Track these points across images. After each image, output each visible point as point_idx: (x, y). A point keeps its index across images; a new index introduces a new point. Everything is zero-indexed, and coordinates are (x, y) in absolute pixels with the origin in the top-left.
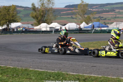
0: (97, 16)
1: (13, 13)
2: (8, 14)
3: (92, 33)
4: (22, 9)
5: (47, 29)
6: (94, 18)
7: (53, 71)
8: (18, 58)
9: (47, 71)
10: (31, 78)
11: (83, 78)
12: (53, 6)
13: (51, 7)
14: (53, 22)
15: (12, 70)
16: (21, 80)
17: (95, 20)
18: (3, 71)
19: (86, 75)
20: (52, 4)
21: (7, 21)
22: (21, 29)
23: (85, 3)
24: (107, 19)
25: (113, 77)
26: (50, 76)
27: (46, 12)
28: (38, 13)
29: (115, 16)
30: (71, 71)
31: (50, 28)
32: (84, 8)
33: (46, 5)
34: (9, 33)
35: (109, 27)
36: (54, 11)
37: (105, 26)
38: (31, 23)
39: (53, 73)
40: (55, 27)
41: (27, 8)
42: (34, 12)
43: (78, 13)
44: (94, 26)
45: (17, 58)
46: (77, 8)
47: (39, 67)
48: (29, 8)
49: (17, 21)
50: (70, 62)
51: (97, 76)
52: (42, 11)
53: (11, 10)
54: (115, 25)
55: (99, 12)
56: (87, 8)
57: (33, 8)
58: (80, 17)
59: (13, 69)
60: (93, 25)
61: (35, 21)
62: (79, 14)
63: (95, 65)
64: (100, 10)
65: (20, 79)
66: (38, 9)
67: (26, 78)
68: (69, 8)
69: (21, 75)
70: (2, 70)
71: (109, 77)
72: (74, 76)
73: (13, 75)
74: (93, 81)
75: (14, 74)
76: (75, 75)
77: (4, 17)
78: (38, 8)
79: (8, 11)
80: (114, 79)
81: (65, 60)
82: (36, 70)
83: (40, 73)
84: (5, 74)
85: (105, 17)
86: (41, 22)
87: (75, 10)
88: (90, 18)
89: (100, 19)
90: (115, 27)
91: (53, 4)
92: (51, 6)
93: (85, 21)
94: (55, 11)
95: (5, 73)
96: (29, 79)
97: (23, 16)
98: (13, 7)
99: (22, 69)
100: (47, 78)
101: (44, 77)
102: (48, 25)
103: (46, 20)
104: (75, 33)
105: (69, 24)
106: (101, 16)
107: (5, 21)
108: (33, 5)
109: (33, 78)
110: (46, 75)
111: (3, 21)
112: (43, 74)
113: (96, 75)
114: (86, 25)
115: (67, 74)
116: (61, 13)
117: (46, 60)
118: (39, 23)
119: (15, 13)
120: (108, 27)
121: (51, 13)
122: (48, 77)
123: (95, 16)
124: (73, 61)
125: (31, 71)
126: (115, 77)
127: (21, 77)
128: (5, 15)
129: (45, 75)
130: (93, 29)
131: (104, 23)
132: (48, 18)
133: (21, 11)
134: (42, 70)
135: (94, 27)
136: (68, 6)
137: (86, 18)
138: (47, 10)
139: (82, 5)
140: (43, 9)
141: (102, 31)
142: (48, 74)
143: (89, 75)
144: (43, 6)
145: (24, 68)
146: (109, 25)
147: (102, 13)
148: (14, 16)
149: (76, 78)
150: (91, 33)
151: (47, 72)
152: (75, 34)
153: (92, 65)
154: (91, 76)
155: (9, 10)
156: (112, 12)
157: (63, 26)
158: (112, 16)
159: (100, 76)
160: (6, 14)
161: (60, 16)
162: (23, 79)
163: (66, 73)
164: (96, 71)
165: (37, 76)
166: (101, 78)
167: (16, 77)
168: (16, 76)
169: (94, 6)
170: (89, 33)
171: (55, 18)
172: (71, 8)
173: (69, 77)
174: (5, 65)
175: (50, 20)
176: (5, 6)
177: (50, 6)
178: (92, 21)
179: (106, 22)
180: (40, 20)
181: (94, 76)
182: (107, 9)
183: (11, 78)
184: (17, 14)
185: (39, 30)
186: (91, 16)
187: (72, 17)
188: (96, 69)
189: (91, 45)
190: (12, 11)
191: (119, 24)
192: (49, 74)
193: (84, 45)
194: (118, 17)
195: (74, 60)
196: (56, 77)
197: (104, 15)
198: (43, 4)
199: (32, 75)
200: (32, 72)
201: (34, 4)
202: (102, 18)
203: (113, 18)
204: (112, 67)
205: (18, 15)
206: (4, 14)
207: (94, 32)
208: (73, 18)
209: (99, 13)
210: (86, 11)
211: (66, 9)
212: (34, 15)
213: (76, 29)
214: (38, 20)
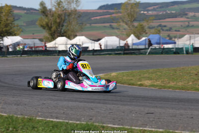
0: (155, 24)
1: (7, 20)
4: (22, 12)
5: (66, 47)
6: (150, 28)
7: (78, 122)
8: (17, 99)
9: (67, 121)
12: (78, 6)
13: (75, 8)
14: (78, 34)
15: (6, 119)
17: (153, 30)
19: (137, 128)
20: (75, 3)
22: (21, 47)
23: (135, 1)
24: (174, 29)
27: (65, 17)
28: (52, 19)
29: (187, 24)
32: (132, 10)
33: (65, 5)
35: (177, 43)
36: (79, 16)
37: (170, 41)
38: (39, 37)
39: (77, 125)
40: (81, 44)
41: (31, 11)
42: (44, 17)
43: (121, 18)
44: (150, 41)
45: (13, 99)
46: (120, 10)
47: (54, 115)
48: (35, 10)
49: (13, 34)
50: (108, 106)
51: (156, 130)
52: (59, 15)
53: (4, 14)
54: (187, 41)
55: (158, 18)
56: (138, 10)
57: (43, 10)
58: (126, 26)
59: (7, 118)
61: (45, 34)
62: (123, 21)
63: (152, 110)
64: (161, 13)
66: (50, 12)
68: (105, 9)
69: (22, 129)
71: (177, 131)
73: (8, 130)
75: (9, 127)
76: (116, 127)
78: (50, 10)
81: (99, 103)
82: (48, 119)
83: (55, 126)
85: (169, 25)
86: (56, 36)
87: (117, 13)
88: (142, 28)
89: (162, 29)
90: (188, 43)
91: (78, 4)
92: (75, 6)
93: (135, 34)
94: (81, 16)
97: (25, 24)
98: (7, 9)
99: (24, 118)
102: (69, 40)
103: (65, 32)
104: (116, 54)
105: (106, 37)
106: (163, 24)
108: (42, 4)
110: (66, 130)
112: (61, 126)
113: (154, 128)
114: (136, 41)
115: (103, 127)
116: (93, 18)
117: (65, 103)
118: (53, 37)
119: (11, 19)
120: (175, 43)
121: (74, 18)
123: (152, 24)
124: (113, 104)
125: (39, 121)
126: (187, 132)
127: (21, 132)
129: (64, 128)
131: (169, 36)
132: (68, 28)
133: (21, 16)
134: (58, 120)
136: (104, 6)
137: (136, 27)
138: (67, 14)
139: (129, 4)
140: (60, 12)
141: (164, 51)
142: (69, 126)
143: (141, 128)
144: (59, 7)
145: (26, 117)
146: (176, 40)
147: (165, 19)
148: (9, 24)
150: (145, 53)
151: (67, 123)
152: (117, 56)
153: (147, 110)
154: (145, 130)
156: (182, 17)
157: (96, 42)
158: (182, 24)
159: (161, 130)
161: (90, 24)
163: (101, 124)
165: (50, 131)
168: (13, 130)
169: (151, 6)
170: (141, 54)
171: (82, 28)
172: (110, 11)
175: (73, 31)
177: (73, 6)
178: (146, 33)
179: (171, 35)
180: (54, 32)
181: (150, 131)
182: (173, 12)
184: (15, 20)
185: (54, 49)
186: (145, 24)
187: (110, 25)
188: (154, 118)
189: (146, 75)
190: (4, 16)
191: (195, 38)
192: (71, 126)
193: (134, 76)
194: (193, 26)
197: (168, 22)
198: (59, 4)
199: (40, 128)
200: (40, 123)
202: (165, 28)
203: (184, 27)
204: (182, 115)
205: (16, 23)
208: (113, 28)
209: (160, 19)
210: (135, 16)
211: (101, 13)
212: (44, 23)
213: (118, 47)
214: (51, 31)
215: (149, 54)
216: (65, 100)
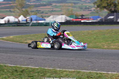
0: (34, 9)
3: (30, 26)
6: (32, 12)
11: (21, 70)
17: (33, 13)
19: (24, 66)
24: (45, 12)
25: (49, 68)
29: (51, 9)
30: (9, 63)
32: (22, 2)
35: (46, 20)
37: (42, 19)
43: (16, 6)
46: (15, 2)
50: (8, 54)
54: (52, 19)
55: (36, 6)
56: (25, 2)
58: (18, 11)
60: (31, 18)
62: (17, 8)
63: (32, 56)
64: (37, 4)
68: (7, 1)
71: (46, 68)
72: (12, 68)
74: (30, 72)
80: (50, 70)
81: (3, 53)
87: (13, 3)
88: (27, 11)
90: (52, 20)
93: (23, 15)
104: (13, 26)
105: (7, 17)
106: (39, 10)
113: (33, 66)
114: (24, 19)
123: (32, 9)
126: (52, 69)
131: (42, 16)
135: (31, 20)
137: (24, 11)
141: (39, 24)
143: (26, 67)
146: (46, 18)
147: (39, 7)
149: (13, 70)
153: (30, 56)
154: (28, 68)
156: (49, 6)
157: (2, 20)
158: (49, 9)
159: (37, 67)
163: (4, 65)
164: (33, 62)
166: (38, 69)
170: (27, 26)
172: (9, 2)
173: (6, 68)
178: (30, 15)
179: (43, 16)
182: (44, 3)
186: (29, 9)
187: (10, 10)
188: (33, 61)
189: (29, 37)
191: (56, 17)
193: (22, 38)
194: (55, 11)
195: (12, 52)
197: (41, 9)
202: (39, 12)
203: (50, 11)
204: (48, 59)
207: (32, 25)
208: (11, 12)
209: (37, 7)
210: (23, 5)
211: (5, 3)
213: (14, 22)
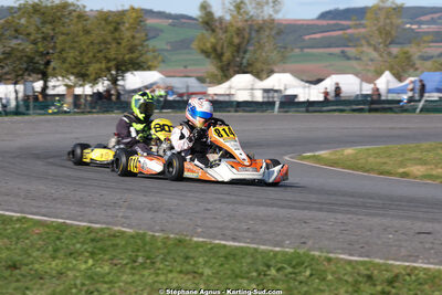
0: (434, 49)
1: (133, 37)
2: (114, 39)
3: (418, 110)
4: (164, 23)
5: (252, 95)
6: (425, 58)
7: (278, 249)
8: (153, 199)
9: (255, 246)
10: (200, 270)
11: (387, 275)
12: (277, 12)
13: (270, 16)
14: (276, 69)
15: (132, 240)
16: (162, 278)
17: (429, 64)
18: (99, 245)
19: (398, 263)
20: (271, 4)
21: (112, 64)
23: (393, 3)
26: (269, 267)
27: (250, 34)
28: (224, 37)
30: (343, 249)
31: (266, 91)
32: (388, 21)
33: (251, 9)
34: (118, 108)
36: (280, 33)
38: (199, 75)
39: (276, 254)
40: (282, 88)
41: (183, 21)
42: (207, 34)
43: (364, 38)
44: (423, 86)
45: (146, 198)
46: (363, 22)
47: (228, 232)
48: (190, 18)
49: (145, 66)
50: (339, 216)
51: (437, 267)
52: (238, 29)
53: (127, 25)
55: (440, 37)
57: (206, 19)
58: (375, 55)
59: (132, 237)
60: (421, 81)
61: (210, 67)
62: (369, 45)
63: (428, 226)
65: (157, 275)
66: (221, 23)
67: (181, 272)
68: (332, 19)
69: (164, 260)
70: (93, 240)
72: (354, 268)
73: (135, 262)
74: (420, 284)
75: (137, 256)
76: (356, 261)
77: (100, 51)
78: (221, 19)
79: (116, 29)
81: (320, 210)
82: (217, 242)
83: (231, 255)
84: (107, 257)
86: (231, 71)
87: (357, 26)
88: (408, 58)
91: (277, 8)
92: (271, 12)
93: (391, 70)
94: (282, 32)
95: (104, 251)
96: (191, 277)
97: (169, 48)
98: (134, 15)
99: (168, 238)
100: (257, 271)
101: (245, 269)
102: (257, 80)
103: (249, 65)
104: (354, 110)
105: (333, 76)
107: (103, 66)
109: (207, 271)
110: (252, 263)
111: (98, 66)
112: (243, 257)
113: (432, 264)
114: (395, 84)
115: (329, 260)
116: (307, 37)
117: (251, 209)
118: (226, 74)
119: (140, 35)
121: (268, 36)
122: (261, 268)
123: (427, 50)
124: (348, 212)
125: (198, 245)
127: (161, 266)
128: (105, 42)
129: (249, 260)
130: (422, 96)
132: (256, 56)
133: (162, 31)
134: (236, 244)
136: (330, 12)
137: (396, 57)
138: (256, 27)
139: (380, 9)
140: (240, 24)
142: (259, 256)
143: (407, 264)
144: (238, 12)
145: (172, 236)
148: (136, 46)
149: (359, 274)
150: (414, 110)
151: (256, 250)
152: (356, 114)
153: (419, 226)
154: (415, 268)
155: (118, 24)
157: (313, 86)
160: (109, 39)
161: (302, 48)
162: (170, 276)
163: (324, 254)
164: (432, 248)
165: (221, 265)
167: (145, 268)
168: (145, 263)
169: (426, 14)
170: (406, 111)
171: (284, 57)
172: (342, 22)
173: (334, 269)
174: (104, 223)
175: (266, 62)
176: (105, 10)
177: (268, 12)
178: (416, 69)
180: (229, 64)
181: (425, 269)
183: (128, 270)
184: (147, 40)
185: (227, 99)
186: (414, 50)
187: (343, 52)
188: (432, 243)
189: (415, 155)
190: (128, 29)
192: (263, 258)
193: (389, 156)
195: (353, 209)
196: (289, 270)
198: (239, 6)
199: (201, 260)
200: (200, 249)
201: (209, 6)
205: (152, 44)
206: (100, 39)
207: (424, 110)
208: (349, 58)
210: (393, 33)
211: (323, 26)
212: (209, 45)
213: (357, 96)
214: (221, 61)
215: (422, 111)
216: (251, 204)
